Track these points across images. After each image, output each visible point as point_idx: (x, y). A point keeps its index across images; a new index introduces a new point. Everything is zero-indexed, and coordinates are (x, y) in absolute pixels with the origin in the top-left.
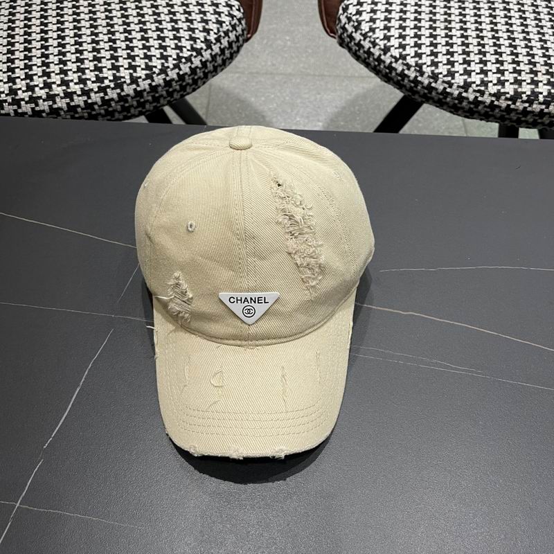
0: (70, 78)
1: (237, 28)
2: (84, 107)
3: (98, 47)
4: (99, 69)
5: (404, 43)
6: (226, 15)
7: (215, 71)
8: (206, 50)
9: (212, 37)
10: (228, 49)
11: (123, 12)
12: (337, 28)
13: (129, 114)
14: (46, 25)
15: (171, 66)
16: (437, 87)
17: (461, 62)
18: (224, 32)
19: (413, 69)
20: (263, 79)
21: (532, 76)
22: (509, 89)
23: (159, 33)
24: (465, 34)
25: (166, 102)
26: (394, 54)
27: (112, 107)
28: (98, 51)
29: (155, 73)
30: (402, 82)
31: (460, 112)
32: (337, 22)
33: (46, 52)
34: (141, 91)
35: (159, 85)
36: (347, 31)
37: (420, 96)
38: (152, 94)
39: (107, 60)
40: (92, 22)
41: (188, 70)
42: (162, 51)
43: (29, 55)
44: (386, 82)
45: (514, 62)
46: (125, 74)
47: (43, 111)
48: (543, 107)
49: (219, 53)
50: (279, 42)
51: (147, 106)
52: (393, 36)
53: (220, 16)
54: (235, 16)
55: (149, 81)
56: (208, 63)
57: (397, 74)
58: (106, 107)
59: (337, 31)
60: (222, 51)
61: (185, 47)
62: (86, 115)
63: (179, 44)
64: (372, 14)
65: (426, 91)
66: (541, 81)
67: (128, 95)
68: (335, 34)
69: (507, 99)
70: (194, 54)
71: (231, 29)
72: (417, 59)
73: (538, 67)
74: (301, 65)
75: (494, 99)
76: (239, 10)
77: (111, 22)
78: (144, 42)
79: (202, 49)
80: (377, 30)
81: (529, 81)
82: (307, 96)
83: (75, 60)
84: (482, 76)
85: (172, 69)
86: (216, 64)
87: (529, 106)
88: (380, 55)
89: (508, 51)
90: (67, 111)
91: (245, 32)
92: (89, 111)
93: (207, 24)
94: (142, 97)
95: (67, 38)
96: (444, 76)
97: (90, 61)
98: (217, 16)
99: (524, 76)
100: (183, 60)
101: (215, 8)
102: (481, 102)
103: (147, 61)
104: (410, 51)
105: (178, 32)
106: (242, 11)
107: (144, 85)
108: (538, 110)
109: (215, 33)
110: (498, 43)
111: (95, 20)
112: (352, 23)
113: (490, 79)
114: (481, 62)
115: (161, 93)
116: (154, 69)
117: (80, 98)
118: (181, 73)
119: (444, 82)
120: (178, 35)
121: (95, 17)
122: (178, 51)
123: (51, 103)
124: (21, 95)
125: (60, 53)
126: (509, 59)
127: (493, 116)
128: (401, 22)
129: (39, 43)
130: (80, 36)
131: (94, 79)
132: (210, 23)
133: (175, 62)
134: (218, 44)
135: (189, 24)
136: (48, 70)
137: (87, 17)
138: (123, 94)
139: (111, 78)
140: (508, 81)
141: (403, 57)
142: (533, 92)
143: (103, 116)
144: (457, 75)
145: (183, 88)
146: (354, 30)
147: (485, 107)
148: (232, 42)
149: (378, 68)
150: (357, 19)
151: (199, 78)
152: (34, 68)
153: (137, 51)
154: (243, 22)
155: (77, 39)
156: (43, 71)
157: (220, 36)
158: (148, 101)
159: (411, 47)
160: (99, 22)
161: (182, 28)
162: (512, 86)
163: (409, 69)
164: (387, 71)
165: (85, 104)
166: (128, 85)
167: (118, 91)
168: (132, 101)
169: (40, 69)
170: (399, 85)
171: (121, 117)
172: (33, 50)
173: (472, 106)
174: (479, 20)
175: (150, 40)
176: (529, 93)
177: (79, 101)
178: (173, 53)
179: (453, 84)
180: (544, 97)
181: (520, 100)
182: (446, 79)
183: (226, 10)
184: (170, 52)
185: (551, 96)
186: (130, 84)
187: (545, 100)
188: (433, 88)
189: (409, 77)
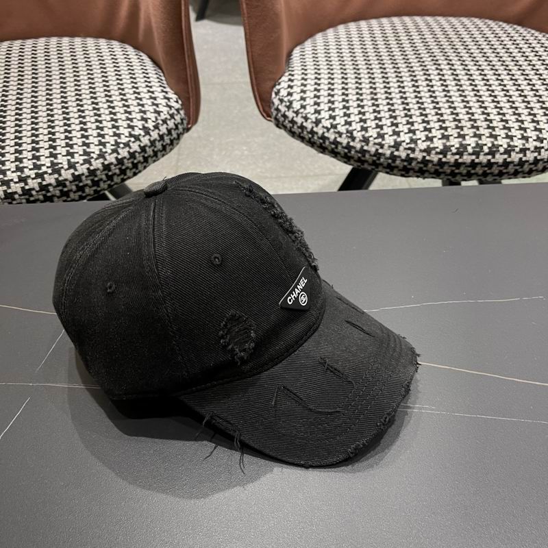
0: (7, 168)
1: (176, 117)
2: (21, 193)
3: (37, 139)
4: (37, 158)
5: (333, 114)
6: (164, 106)
7: (156, 156)
8: (144, 136)
9: (150, 125)
10: (167, 135)
11: (64, 110)
12: (272, 110)
15: (110, 151)
16: (369, 149)
17: (389, 125)
18: (162, 120)
19: (344, 136)
21: (458, 130)
22: (438, 144)
23: (98, 124)
24: (391, 102)
25: (106, 186)
26: (325, 125)
27: (50, 192)
28: (37, 143)
29: (92, 158)
30: (336, 150)
31: (395, 172)
32: (272, 105)
34: (79, 176)
35: (98, 169)
36: (281, 111)
37: (355, 161)
38: (91, 178)
39: (46, 149)
40: (33, 120)
41: (126, 155)
42: (100, 138)
44: (322, 153)
45: (439, 121)
46: (63, 161)
48: (474, 157)
49: (158, 138)
51: (87, 190)
52: (323, 110)
53: (158, 107)
54: (173, 107)
55: (87, 166)
56: (147, 148)
57: (330, 143)
58: (44, 192)
59: (272, 113)
60: (162, 137)
61: (123, 134)
62: (24, 201)
63: (118, 132)
64: (302, 94)
65: (360, 155)
66: (468, 135)
67: (66, 180)
68: (270, 117)
69: (437, 153)
70: (133, 139)
71: (169, 117)
72: (347, 126)
73: (463, 123)
75: (425, 154)
76: (177, 102)
77: (52, 119)
78: (83, 132)
79: (140, 135)
80: (308, 107)
81: (456, 135)
83: (13, 152)
84: (411, 135)
85: (111, 154)
86: (156, 149)
87: (460, 158)
88: (313, 127)
89: (433, 112)
90: (5, 198)
91: (185, 122)
92: (27, 197)
93: (145, 114)
94: (81, 181)
96: (375, 139)
97: (28, 151)
98: (155, 107)
99: (450, 132)
100: (122, 146)
101: (152, 100)
102: (413, 159)
103: (85, 148)
104: (340, 120)
105: (117, 122)
106: (180, 102)
107: (82, 169)
108: (469, 161)
109: (153, 122)
110: (422, 106)
111: (36, 118)
112: (284, 104)
113: (418, 137)
114: (408, 123)
115: (100, 177)
116: (92, 155)
117: (17, 185)
118: (120, 157)
119: (375, 144)
120: (117, 124)
121: (37, 115)
122: (116, 138)
126: (435, 118)
127: (427, 171)
128: (330, 98)
130: (20, 132)
131: (32, 167)
132: (148, 113)
133: (113, 147)
134: (157, 131)
135: (127, 115)
137: (29, 116)
138: (61, 179)
139: (49, 165)
140: (436, 137)
141: (334, 126)
142: (461, 145)
143: (42, 202)
144: (386, 136)
145: (123, 172)
146: (287, 109)
147: (418, 163)
148: (172, 129)
149: (312, 140)
150: (288, 100)
151: (139, 162)
153: (75, 141)
154: (182, 112)
155: (17, 134)
157: (158, 124)
158: (87, 185)
159: (341, 117)
160: (40, 119)
161: (120, 119)
162: (440, 141)
163: (340, 136)
164: (321, 141)
165: (22, 191)
166: (66, 170)
167: (56, 176)
168: (71, 185)
173: (405, 164)
174: (403, 90)
175: (89, 130)
176: (457, 146)
177: (16, 188)
178: (112, 140)
179: (384, 145)
180: (473, 148)
181: (450, 153)
182: (377, 141)
183: (164, 102)
184: (107, 138)
185: (480, 147)
186: (67, 169)
187: (474, 151)
188: (366, 151)
189: (341, 144)
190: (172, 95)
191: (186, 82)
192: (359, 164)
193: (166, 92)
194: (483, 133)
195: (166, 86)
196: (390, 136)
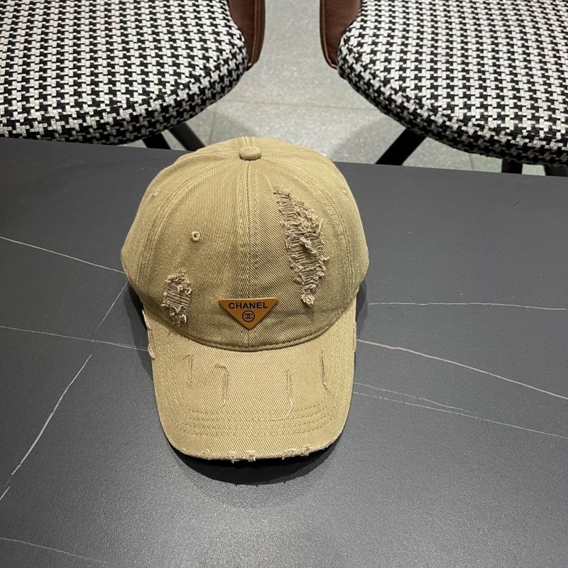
0: (66, 101)
1: (238, 57)
2: (79, 130)
3: (96, 71)
4: (96, 93)
5: (404, 75)
6: (227, 44)
7: (214, 98)
8: (204, 77)
9: (212, 65)
10: (227, 77)
11: (123, 38)
12: (339, 58)
13: (125, 139)
14: (46, 48)
15: (169, 92)
16: (436, 120)
17: (461, 95)
18: (224, 60)
19: (412, 101)
20: (268, 109)
21: (533, 111)
22: (510, 124)
23: (158, 59)
24: (466, 68)
25: (162, 128)
26: (394, 87)
27: (107, 130)
28: (96, 75)
29: (152, 98)
30: (401, 114)
31: (459, 146)
32: (339, 53)
33: (44, 75)
34: (137, 116)
35: (156, 110)
36: (348, 62)
37: (419, 129)
38: (149, 119)
39: (105, 84)
40: (92, 47)
41: (185, 96)
42: (160, 77)
43: (27, 77)
44: (385, 113)
45: (515, 97)
46: (121, 98)
47: (38, 133)
48: (544, 143)
49: (218, 80)
50: (286, 73)
51: (143, 131)
52: (394, 68)
53: (220, 44)
54: (236, 45)
55: (145, 106)
56: (206, 90)
57: (396, 106)
58: (101, 131)
59: (338, 62)
60: (221, 78)
61: (184, 74)
62: (81, 138)
63: (178, 71)
64: (373, 46)
65: (425, 124)
66: (543, 117)
67: (124, 120)
68: (336, 65)
69: (507, 134)
70: (193, 80)
71: (231, 57)
72: (417, 92)
73: (540, 103)
74: (308, 96)
75: (493, 133)
76: (240, 39)
77: (111, 48)
78: (143, 68)
79: (200, 76)
80: (378, 62)
81: (530, 117)
82: (312, 127)
83: (72, 84)
84: (482, 110)
85: (169, 95)
86: (214, 92)
87: (530, 142)
88: (380, 87)
89: (510, 86)
90: (62, 134)
91: (246, 61)
92: (84, 134)
93: (207, 51)
94: (138, 122)
95: (66, 62)
96: (444, 110)
97: (88, 85)
98: (217, 44)
99: (525, 112)
100: (181, 87)
101: (215, 36)
102: (480, 136)
103: (144, 86)
104: (410, 84)
105: (177, 59)
106: (243, 39)
107: (140, 110)
108: (539, 146)
109: (215, 61)
110: (499, 78)
111: (95, 45)
112: (353, 55)
113: (490, 114)
114: (482, 96)
115: (158, 118)
116: (151, 95)
117: (76, 121)
118: (179, 99)
119: (443, 115)
120: (177, 62)
121: (95, 42)
122: (176, 78)
123: (46, 125)
124: (16, 116)
125: (58, 76)
126: (511, 94)
127: (492, 150)
128: (402, 55)
129: (38, 66)
130: (79, 60)
131: (91, 103)
132: (210, 51)
133: (172, 88)
134: (218, 72)
135: (188, 51)
136: (45, 93)
137: (87, 42)
138: (118, 118)
139: (108, 102)
140: (508, 116)
141: (403, 89)
142: (533, 127)
143: (98, 140)
144: (456, 108)
145: (180, 114)
146: (354, 62)
147: (485, 141)
148: (232, 70)
149: (378, 99)
150: (358, 51)
151: (197, 105)
152: (31, 90)
153: (135, 77)
154: (244, 51)
155: (76, 62)
156: (40, 93)
157: (220, 64)
158: (144, 126)
159: (411, 80)
160: (99, 47)
161: (181, 55)
162: (512, 121)
163: (408, 101)
164: (387, 102)
165: (80, 128)
166: (124, 109)
167: (114, 115)
168: (128, 126)
169: (37, 92)
170: (399, 118)
171: (116, 141)
172: (31, 72)
173: (472, 140)
174: (481, 55)
175: (149, 66)
176: (529, 129)
177: (74, 124)
178: (172, 79)
179: (452, 117)
180: (545, 133)
181: (521, 136)
182: (446, 112)
183: (226, 38)
184: (168, 78)
185: (552, 132)
186: (126, 109)
187: (545, 136)
188: (433, 121)
189: (408, 109)
190: (235, 31)
191: (252, 19)
192: (423, 132)
193: (230, 27)
194: (558, 117)
195: (230, 18)
196: (461, 108)
